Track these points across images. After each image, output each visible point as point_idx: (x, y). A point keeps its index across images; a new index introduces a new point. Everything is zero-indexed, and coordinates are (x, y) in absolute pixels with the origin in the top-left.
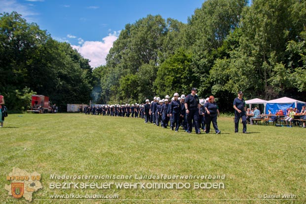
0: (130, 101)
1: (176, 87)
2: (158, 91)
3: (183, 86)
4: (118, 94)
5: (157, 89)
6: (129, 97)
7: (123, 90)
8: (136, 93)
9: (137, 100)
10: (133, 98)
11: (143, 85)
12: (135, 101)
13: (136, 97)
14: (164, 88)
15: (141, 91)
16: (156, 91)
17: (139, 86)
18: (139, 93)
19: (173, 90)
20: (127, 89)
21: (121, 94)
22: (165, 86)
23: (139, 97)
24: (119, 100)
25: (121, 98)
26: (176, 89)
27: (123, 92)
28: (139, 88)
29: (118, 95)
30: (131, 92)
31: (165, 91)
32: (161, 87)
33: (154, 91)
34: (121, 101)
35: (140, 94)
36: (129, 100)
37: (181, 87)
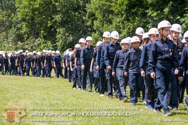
0: (40, 44)
1: (136, 14)
2: (97, 23)
3: (149, 12)
4: (13, 30)
5: (96, 19)
6: (37, 35)
7: (24, 20)
8: (51, 27)
9: (54, 42)
10: (45, 37)
11: (67, 12)
12: (49, 43)
13: (51, 35)
14: (111, 16)
15: (63, 24)
16: (93, 23)
17: (56, 12)
18: (59, 27)
19: (128, 20)
20: (33, 19)
21: (20, 28)
22: (112, 12)
23: (58, 36)
24: (15, 42)
25: (20, 38)
26: (134, 19)
27: (24, 24)
28: (58, 18)
29: (12, 32)
30: (41, 24)
31: (111, 23)
32: (104, 16)
33: (89, 23)
34: (20, 43)
35: (61, 30)
36: (37, 41)
37: (144, 15)
